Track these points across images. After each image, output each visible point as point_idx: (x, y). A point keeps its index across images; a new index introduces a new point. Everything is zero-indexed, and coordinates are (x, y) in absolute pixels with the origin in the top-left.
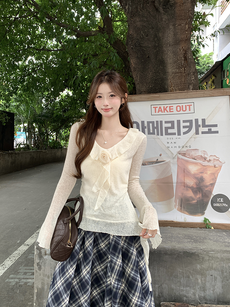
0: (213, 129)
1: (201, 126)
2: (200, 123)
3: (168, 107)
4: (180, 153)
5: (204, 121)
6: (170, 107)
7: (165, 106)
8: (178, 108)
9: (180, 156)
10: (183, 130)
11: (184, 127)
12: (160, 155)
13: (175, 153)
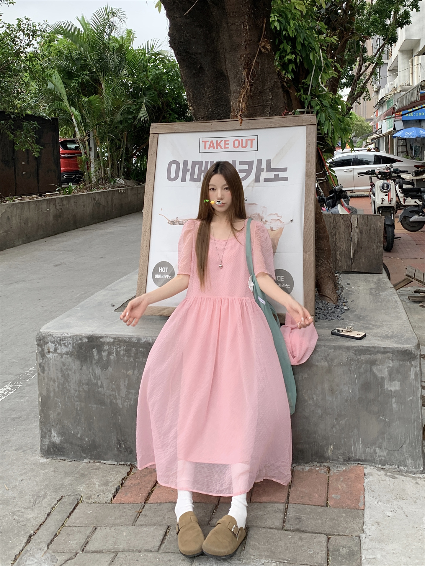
0: (281, 175)
1: (265, 170)
2: (264, 165)
3: (223, 142)
5: (269, 162)
7: (219, 140)
8: (236, 142)
11: (241, 171)
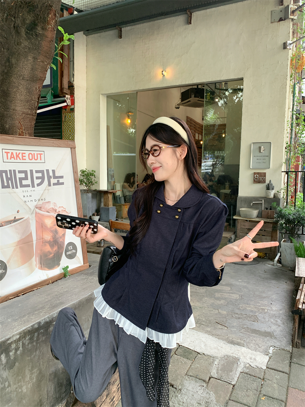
0: (61, 180)
1: (52, 178)
2: (51, 174)
3: (21, 154)
4: (37, 207)
6: (22, 154)
8: (30, 155)
9: (38, 210)
10: (37, 182)
11: (37, 178)
12: (18, 212)
13: (32, 208)
